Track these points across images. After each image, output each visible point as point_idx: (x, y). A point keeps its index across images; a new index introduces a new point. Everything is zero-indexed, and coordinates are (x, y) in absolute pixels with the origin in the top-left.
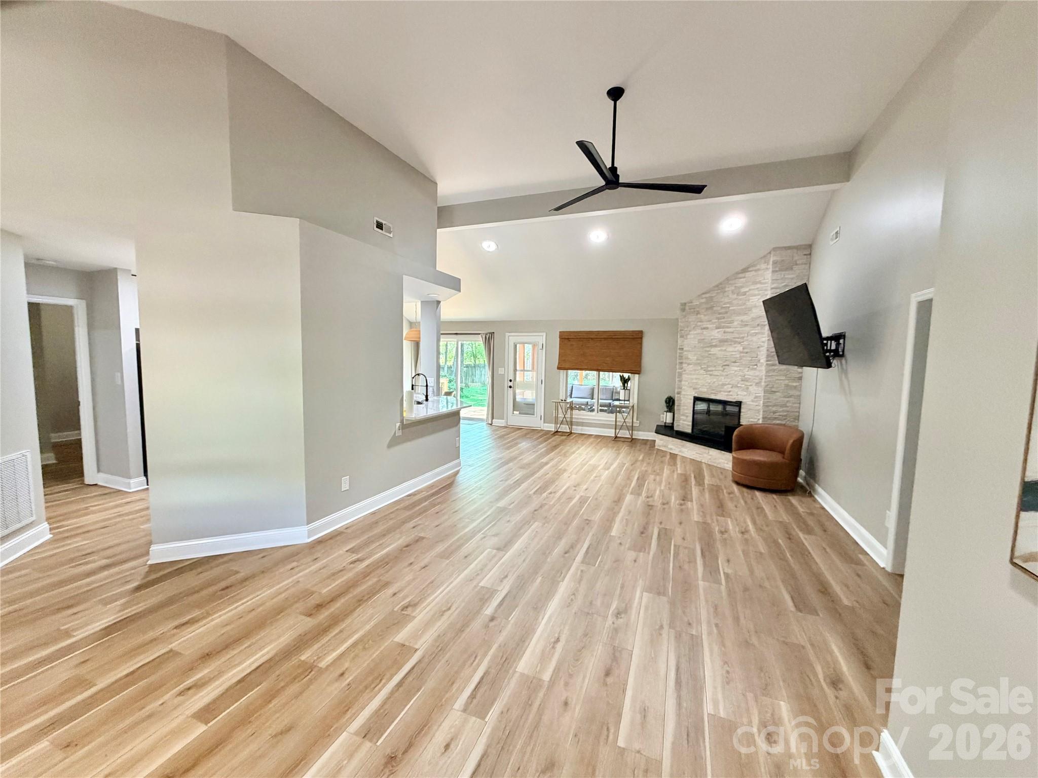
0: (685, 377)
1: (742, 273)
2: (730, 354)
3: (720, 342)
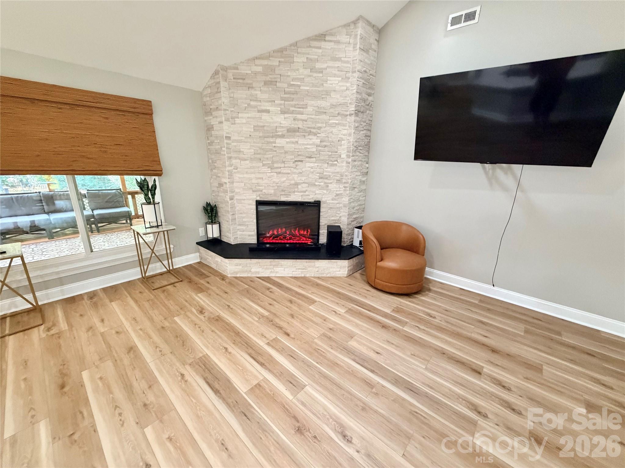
0: (237, 177)
1: (315, 40)
2: (303, 147)
3: (289, 130)
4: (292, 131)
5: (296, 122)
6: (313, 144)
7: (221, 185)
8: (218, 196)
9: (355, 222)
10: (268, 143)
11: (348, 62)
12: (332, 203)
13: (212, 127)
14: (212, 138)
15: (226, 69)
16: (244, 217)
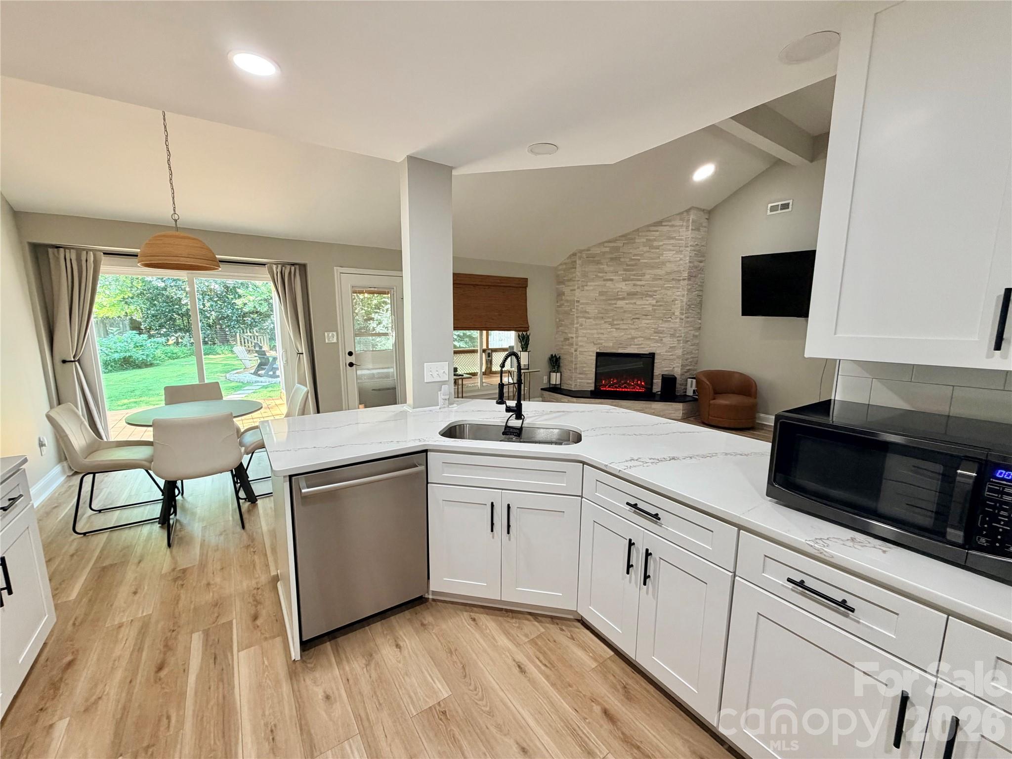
0: (581, 332)
2: (641, 307)
3: (628, 294)
4: (631, 295)
5: (635, 287)
6: (650, 304)
7: (567, 339)
8: (563, 349)
9: (688, 374)
10: (610, 304)
11: (681, 240)
12: (666, 355)
13: (563, 294)
14: (562, 302)
15: (581, 251)
16: (584, 367)
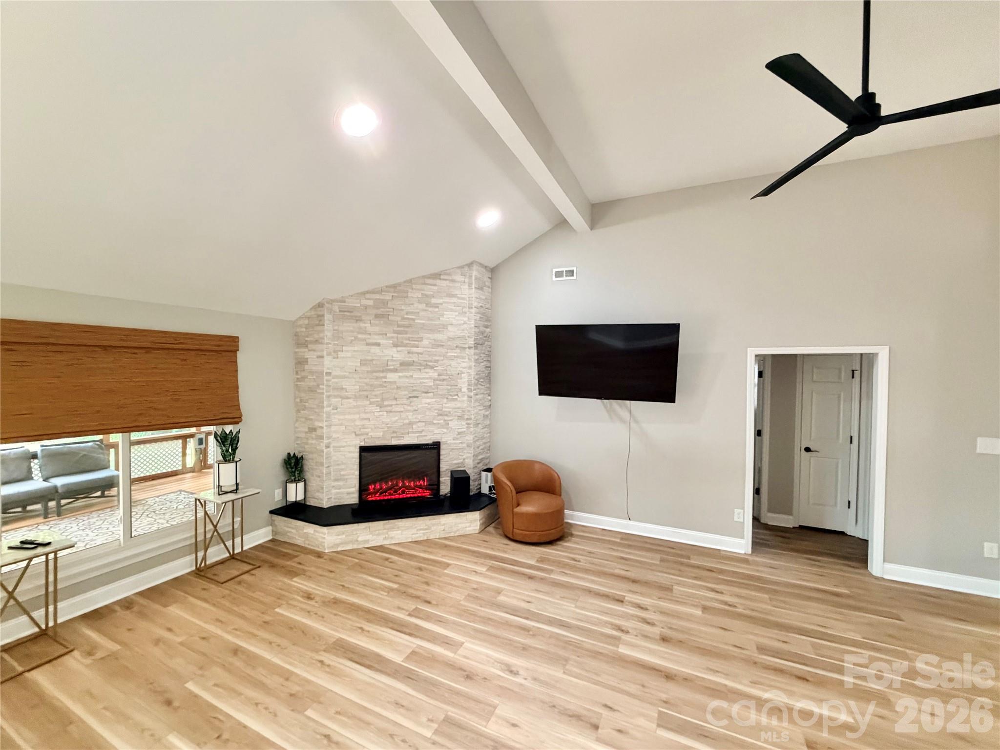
0: (336, 418)
1: (430, 278)
2: (419, 381)
3: (402, 364)
4: (405, 365)
5: (411, 355)
6: (430, 378)
7: (313, 430)
8: (307, 444)
9: (481, 465)
10: (377, 378)
12: (455, 443)
13: (306, 361)
14: (303, 374)
15: (331, 302)
16: (342, 470)
